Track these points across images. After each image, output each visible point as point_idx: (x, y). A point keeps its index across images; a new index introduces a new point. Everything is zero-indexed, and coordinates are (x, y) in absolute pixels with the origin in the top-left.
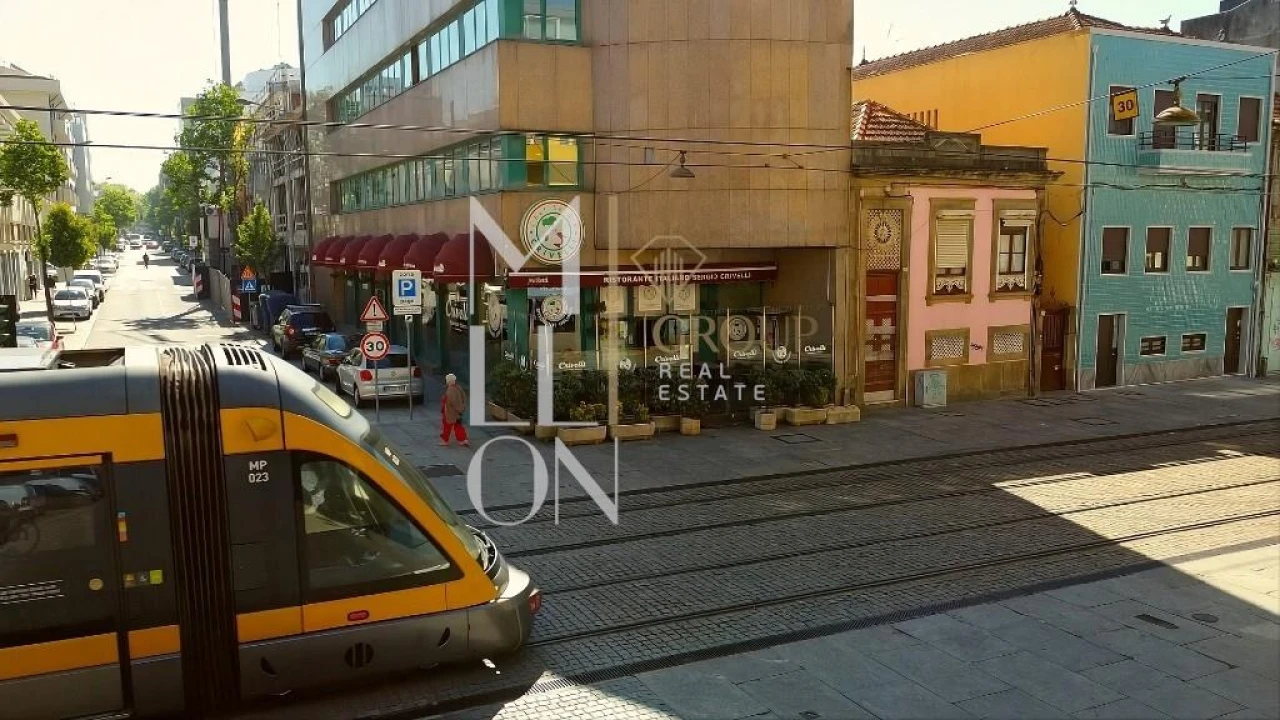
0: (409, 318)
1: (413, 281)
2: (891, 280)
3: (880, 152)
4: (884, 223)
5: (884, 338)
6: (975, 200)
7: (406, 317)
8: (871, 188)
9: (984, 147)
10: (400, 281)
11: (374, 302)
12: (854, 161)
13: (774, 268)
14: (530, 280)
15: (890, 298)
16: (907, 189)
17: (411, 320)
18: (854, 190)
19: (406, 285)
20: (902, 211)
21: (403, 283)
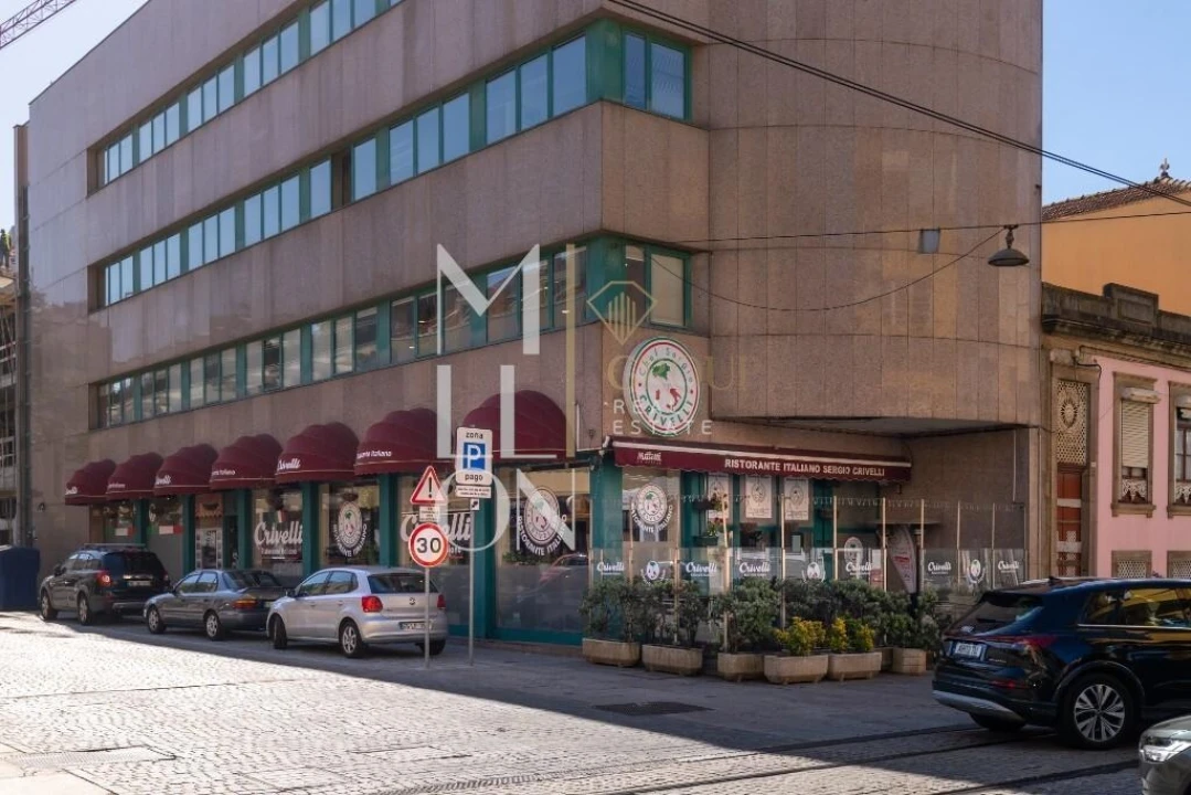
0: (476, 503)
1: (482, 447)
2: (1077, 479)
3: (1068, 303)
4: (1070, 401)
5: (1069, 558)
6: (1154, 380)
7: (472, 501)
8: (1061, 351)
9: (1162, 313)
10: (466, 445)
11: (430, 475)
12: (1046, 311)
13: (909, 465)
14: (641, 455)
15: (1074, 503)
16: (1093, 357)
17: (477, 508)
18: (1044, 349)
19: (474, 452)
20: (1087, 384)
21: (470, 447)
